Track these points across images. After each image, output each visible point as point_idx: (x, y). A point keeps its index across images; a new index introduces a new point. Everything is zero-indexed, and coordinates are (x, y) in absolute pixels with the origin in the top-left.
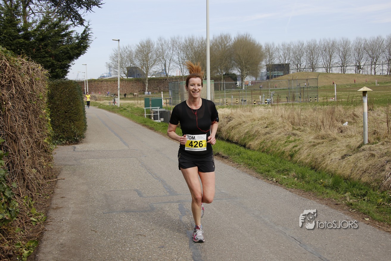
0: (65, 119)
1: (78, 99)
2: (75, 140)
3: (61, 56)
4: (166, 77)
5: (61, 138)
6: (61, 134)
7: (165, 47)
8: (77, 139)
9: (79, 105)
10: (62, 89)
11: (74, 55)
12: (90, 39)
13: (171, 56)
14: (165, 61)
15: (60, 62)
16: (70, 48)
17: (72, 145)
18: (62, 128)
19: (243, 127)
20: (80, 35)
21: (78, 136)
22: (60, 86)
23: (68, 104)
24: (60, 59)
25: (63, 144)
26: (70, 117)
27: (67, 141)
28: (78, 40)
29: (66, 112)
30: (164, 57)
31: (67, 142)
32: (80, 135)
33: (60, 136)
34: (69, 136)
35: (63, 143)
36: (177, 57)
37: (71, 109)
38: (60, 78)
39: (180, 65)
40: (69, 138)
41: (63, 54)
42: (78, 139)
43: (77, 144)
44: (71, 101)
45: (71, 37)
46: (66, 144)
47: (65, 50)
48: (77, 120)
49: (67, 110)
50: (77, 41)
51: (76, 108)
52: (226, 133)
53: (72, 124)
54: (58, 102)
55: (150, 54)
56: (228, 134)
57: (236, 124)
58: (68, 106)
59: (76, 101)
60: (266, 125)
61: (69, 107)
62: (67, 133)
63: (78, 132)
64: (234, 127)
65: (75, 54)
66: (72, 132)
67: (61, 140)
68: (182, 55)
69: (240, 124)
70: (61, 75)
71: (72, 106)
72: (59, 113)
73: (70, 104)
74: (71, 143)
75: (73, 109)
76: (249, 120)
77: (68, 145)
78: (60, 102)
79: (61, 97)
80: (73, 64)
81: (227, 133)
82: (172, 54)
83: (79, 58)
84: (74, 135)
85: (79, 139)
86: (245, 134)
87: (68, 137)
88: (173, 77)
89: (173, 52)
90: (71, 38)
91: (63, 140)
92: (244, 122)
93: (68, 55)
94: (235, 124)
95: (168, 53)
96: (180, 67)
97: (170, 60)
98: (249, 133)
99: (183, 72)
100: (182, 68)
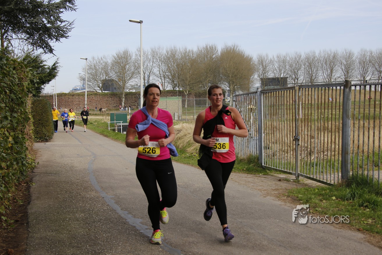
0: (39, 125)
1: (48, 111)
2: (45, 140)
5: (35, 138)
9: (49, 115)
10: (37, 105)
11: (46, 81)
12: (58, 69)
16: (44, 77)
18: (37, 131)
20: (51, 67)
21: (47, 137)
22: (36, 102)
25: (37, 142)
26: (42, 123)
29: (39, 120)
31: (40, 140)
32: (49, 136)
33: (36, 136)
34: (41, 137)
36: (158, 69)
38: (36, 97)
39: (161, 79)
43: (47, 142)
44: (43, 112)
45: (44, 68)
46: (39, 142)
47: (40, 77)
48: (47, 125)
50: (48, 71)
51: (46, 118)
53: (44, 128)
54: (35, 113)
55: (128, 66)
56: (176, 144)
57: (182, 135)
59: (47, 113)
62: (40, 134)
63: (48, 134)
64: (181, 138)
66: (44, 134)
68: (164, 67)
69: (185, 135)
70: (37, 95)
71: (44, 116)
72: (35, 121)
73: (42, 115)
74: (42, 141)
75: (44, 118)
79: (36, 110)
80: (45, 86)
82: (152, 66)
83: (49, 83)
85: (48, 139)
86: (187, 143)
91: (38, 139)
93: (42, 81)
95: (147, 65)
96: (161, 81)
97: (150, 73)
98: (190, 141)
99: (164, 86)
100: (163, 81)
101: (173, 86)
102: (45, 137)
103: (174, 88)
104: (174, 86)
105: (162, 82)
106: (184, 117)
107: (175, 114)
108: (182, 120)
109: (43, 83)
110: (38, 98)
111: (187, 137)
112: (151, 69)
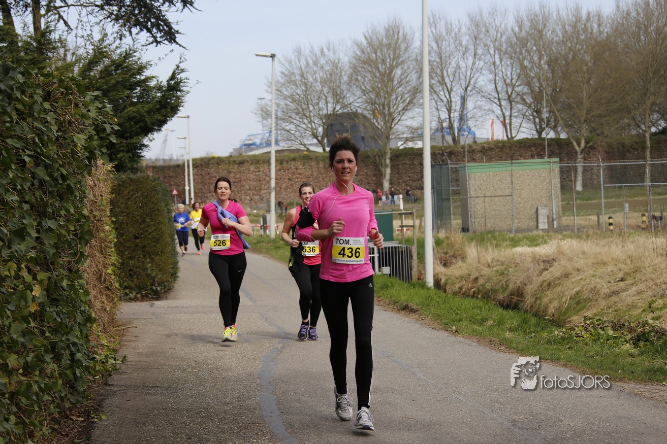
0: (134, 250)
1: (159, 211)
2: (152, 293)
3: (128, 126)
4: (450, 147)
5: (126, 288)
6: (127, 279)
7: (448, 47)
8: (157, 289)
9: (162, 223)
10: (129, 193)
11: (153, 124)
12: (184, 89)
13: (468, 74)
14: (447, 94)
15: (127, 139)
16: (146, 112)
17: (147, 301)
18: (129, 268)
19: (572, 283)
20: (165, 83)
21: (159, 285)
22: (126, 187)
23: (140, 220)
24: (127, 132)
25: (131, 300)
26: (144, 247)
27: (137, 294)
28: (161, 92)
29: (136, 238)
30: (447, 80)
31: (139, 296)
32: (163, 282)
33: (125, 284)
34: (141, 285)
35: (130, 298)
36: (491, 77)
37: (147, 231)
38: (125, 171)
39: (500, 106)
40: (141, 289)
41: (132, 123)
42: (159, 289)
43: (157, 299)
44: (147, 215)
45: (148, 86)
46: (135, 299)
47: (136, 114)
48: (158, 252)
49: (138, 234)
50: (159, 95)
51: (155, 230)
52: (534, 299)
53: (148, 260)
54: (122, 218)
55: (398, 72)
56: (538, 302)
57: (558, 274)
58: (141, 224)
59: (156, 215)
60: (620, 275)
61: (143, 226)
62: (138, 278)
63: (159, 277)
64: (552, 284)
65: (155, 121)
66: (148, 276)
67: (127, 291)
68: (508, 71)
69: (567, 275)
70: (129, 166)
71: (149, 226)
72: (124, 240)
73: (144, 221)
74: (144, 298)
75: (150, 231)
76: (587, 266)
77: (140, 301)
78: (125, 218)
79: (127, 208)
80: (151, 141)
81: (536, 298)
82: (472, 69)
83: (162, 129)
84: (152, 281)
85: (161, 290)
86: (570, 298)
87: (140, 287)
88: (474, 147)
89: (474, 63)
90: (147, 90)
91: (131, 292)
92: (578, 270)
93: (142, 124)
94: (556, 276)
95: (458, 67)
96: (500, 112)
97: (466, 89)
98: (580, 294)
99: (508, 127)
100: (507, 113)
101: (538, 127)
102: (153, 284)
103: (540, 133)
104: (541, 126)
105: (504, 115)
106: (566, 220)
107: (539, 212)
108: (561, 230)
109: (147, 130)
110: (132, 176)
111: (573, 280)
112: (468, 78)
